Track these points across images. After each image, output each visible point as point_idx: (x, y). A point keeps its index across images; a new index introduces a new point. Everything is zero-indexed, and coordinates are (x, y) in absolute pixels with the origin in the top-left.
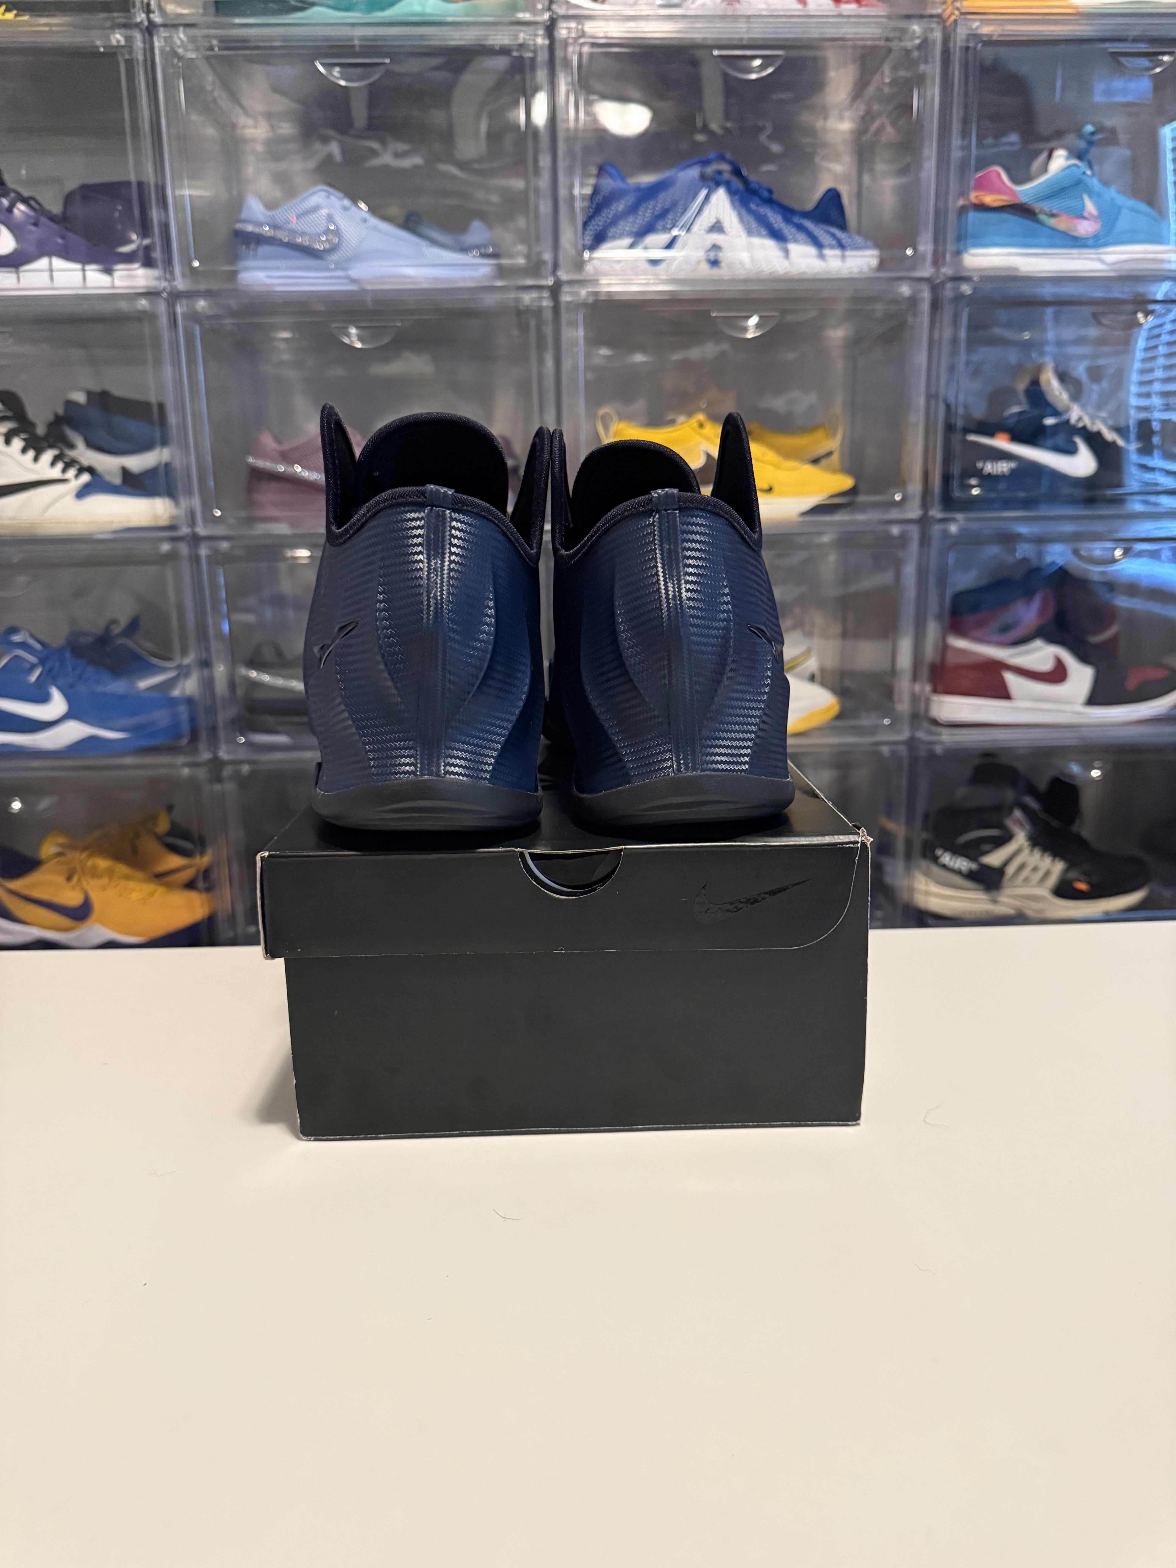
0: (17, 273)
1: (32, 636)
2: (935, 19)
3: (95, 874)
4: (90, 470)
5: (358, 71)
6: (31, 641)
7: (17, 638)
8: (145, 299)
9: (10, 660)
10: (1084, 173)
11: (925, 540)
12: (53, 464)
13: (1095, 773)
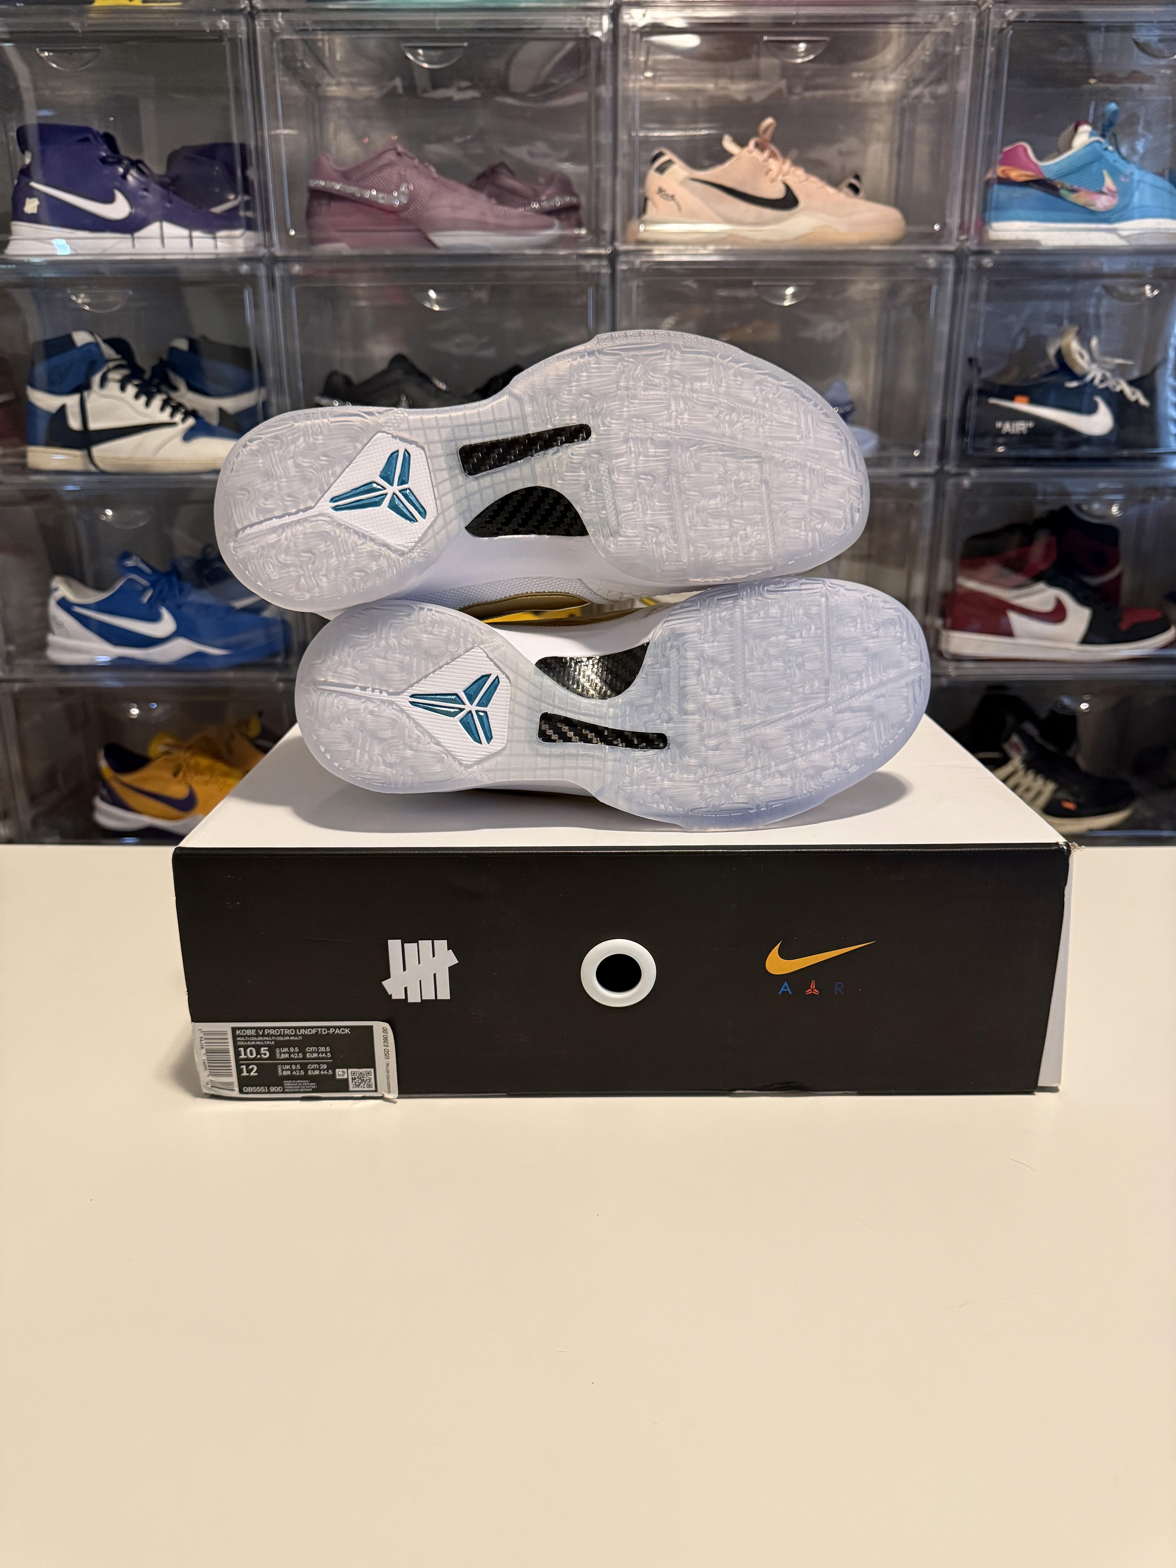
0: (133, 238)
1: (143, 561)
2: (972, 6)
3: (198, 771)
4: (193, 413)
5: (438, 53)
6: (143, 566)
7: (130, 563)
8: (247, 264)
9: (124, 584)
10: (1106, 149)
11: (940, 493)
12: (162, 409)
13: (1084, 706)
